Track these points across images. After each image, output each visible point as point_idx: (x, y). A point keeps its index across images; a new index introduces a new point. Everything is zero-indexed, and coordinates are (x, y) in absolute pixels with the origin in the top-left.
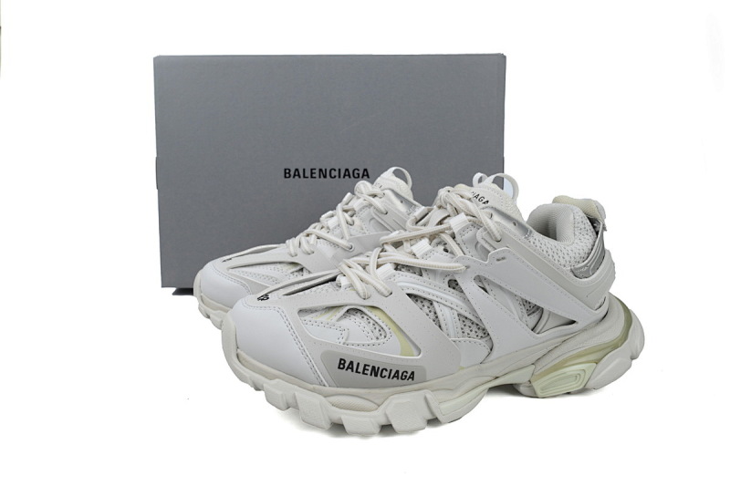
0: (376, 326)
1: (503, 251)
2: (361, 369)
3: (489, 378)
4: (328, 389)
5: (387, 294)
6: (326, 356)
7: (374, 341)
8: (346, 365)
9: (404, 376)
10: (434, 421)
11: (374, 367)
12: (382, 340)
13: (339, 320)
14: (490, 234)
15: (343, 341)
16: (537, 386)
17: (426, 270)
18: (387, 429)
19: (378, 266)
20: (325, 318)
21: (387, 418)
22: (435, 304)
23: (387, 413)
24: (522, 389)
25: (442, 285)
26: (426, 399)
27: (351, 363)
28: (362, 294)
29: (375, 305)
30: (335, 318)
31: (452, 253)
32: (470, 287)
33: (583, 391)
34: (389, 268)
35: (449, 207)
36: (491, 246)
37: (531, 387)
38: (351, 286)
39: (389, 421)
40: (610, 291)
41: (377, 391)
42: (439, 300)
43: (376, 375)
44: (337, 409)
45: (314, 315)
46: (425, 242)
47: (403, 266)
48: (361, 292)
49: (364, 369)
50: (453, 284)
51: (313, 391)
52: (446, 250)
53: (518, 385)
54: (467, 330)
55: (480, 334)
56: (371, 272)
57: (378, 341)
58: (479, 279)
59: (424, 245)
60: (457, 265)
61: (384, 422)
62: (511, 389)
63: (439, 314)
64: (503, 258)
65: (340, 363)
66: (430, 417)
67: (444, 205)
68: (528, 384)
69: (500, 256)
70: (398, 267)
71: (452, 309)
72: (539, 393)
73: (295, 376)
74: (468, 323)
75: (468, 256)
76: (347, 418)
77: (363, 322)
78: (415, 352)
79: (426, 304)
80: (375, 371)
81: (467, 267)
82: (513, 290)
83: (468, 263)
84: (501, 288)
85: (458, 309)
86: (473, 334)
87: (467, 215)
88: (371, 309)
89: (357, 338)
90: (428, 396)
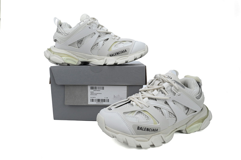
0: (146, 116)
1: (180, 93)
2: (144, 129)
3: (175, 129)
4: (134, 136)
5: (148, 107)
6: (134, 126)
7: (146, 121)
8: (140, 128)
9: (155, 130)
10: (164, 142)
11: (147, 128)
12: (148, 120)
13: (135, 115)
14: (176, 88)
15: (138, 121)
16: (188, 130)
17: (158, 99)
18: (153, 146)
19: (143, 98)
20: (131, 115)
21: (152, 143)
22: (161, 109)
23: (152, 141)
24: (183, 131)
25: (163, 103)
26: (161, 136)
27: (141, 128)
28: (141, 107)
29: (145, 110)
30: (134, 115)
31: (164, 94)
32: (171, 103)
33: (199, 130)
34: (147, 99)
35: (161, 80)
36: (176, 91)
37: (186, 131)
38: (137, 105)
39: (153, 143)
40: (204, 103)
41: (148, 135)
42: (162, 107)
43: (148, 131)
44: (138, 142)
45: (128, 114)
46: (156, 91)
47: (150, 98)
48: (141, 106)
49: (145, 129)
50: (166, 103)
51: (130, 137)
52: (162, 93)
53: (182, 130)
54: (170, 116)
55: (174, 116)
56: (142, 100)
57: (147, 121)
58: (173, 101)
59: (156, 92)
60: (167, 97)
61: (151, 144)
62: (180, 132)
63: (163, 112)
64: (180, 95)
65: (138, 128)
66: (163, 142)
67: (159, 79)
68: (185, 130)
69: (179, 94)
70: (149, 98)
71: (166, 110)
72: (188, 132)
73: (125, 133)
74: (171, 114)
75: (169, 94)
76: (142, 144)
77: (142, 115)
78: (158, 123)
79: (159, 109)
80: (148, 130)
81: (170, 98)
82: (182, 104)
83: (170, 97)
84: (179, 103)
85: (168, 110)
86: (172, 117)
87: (168, 83)
88: (144, 111)
89: (141, 120)
90: (162, 136)
